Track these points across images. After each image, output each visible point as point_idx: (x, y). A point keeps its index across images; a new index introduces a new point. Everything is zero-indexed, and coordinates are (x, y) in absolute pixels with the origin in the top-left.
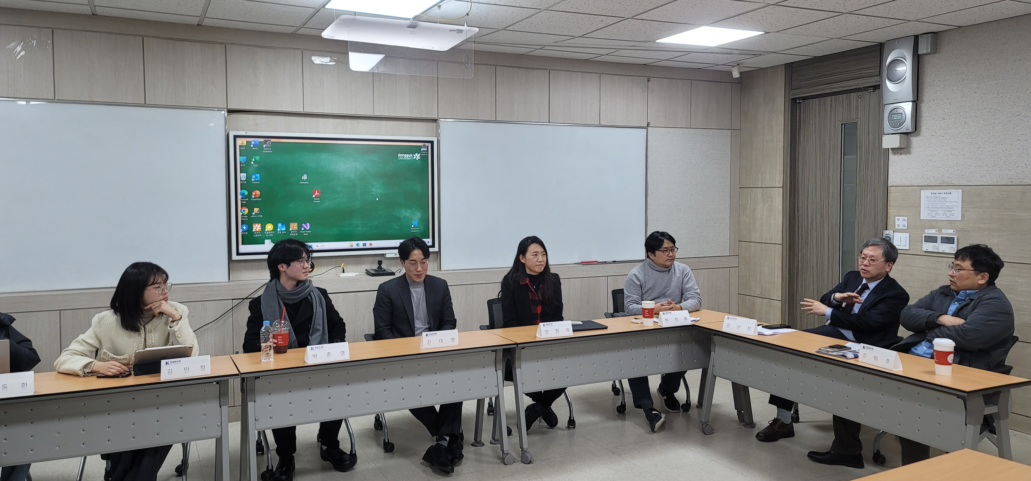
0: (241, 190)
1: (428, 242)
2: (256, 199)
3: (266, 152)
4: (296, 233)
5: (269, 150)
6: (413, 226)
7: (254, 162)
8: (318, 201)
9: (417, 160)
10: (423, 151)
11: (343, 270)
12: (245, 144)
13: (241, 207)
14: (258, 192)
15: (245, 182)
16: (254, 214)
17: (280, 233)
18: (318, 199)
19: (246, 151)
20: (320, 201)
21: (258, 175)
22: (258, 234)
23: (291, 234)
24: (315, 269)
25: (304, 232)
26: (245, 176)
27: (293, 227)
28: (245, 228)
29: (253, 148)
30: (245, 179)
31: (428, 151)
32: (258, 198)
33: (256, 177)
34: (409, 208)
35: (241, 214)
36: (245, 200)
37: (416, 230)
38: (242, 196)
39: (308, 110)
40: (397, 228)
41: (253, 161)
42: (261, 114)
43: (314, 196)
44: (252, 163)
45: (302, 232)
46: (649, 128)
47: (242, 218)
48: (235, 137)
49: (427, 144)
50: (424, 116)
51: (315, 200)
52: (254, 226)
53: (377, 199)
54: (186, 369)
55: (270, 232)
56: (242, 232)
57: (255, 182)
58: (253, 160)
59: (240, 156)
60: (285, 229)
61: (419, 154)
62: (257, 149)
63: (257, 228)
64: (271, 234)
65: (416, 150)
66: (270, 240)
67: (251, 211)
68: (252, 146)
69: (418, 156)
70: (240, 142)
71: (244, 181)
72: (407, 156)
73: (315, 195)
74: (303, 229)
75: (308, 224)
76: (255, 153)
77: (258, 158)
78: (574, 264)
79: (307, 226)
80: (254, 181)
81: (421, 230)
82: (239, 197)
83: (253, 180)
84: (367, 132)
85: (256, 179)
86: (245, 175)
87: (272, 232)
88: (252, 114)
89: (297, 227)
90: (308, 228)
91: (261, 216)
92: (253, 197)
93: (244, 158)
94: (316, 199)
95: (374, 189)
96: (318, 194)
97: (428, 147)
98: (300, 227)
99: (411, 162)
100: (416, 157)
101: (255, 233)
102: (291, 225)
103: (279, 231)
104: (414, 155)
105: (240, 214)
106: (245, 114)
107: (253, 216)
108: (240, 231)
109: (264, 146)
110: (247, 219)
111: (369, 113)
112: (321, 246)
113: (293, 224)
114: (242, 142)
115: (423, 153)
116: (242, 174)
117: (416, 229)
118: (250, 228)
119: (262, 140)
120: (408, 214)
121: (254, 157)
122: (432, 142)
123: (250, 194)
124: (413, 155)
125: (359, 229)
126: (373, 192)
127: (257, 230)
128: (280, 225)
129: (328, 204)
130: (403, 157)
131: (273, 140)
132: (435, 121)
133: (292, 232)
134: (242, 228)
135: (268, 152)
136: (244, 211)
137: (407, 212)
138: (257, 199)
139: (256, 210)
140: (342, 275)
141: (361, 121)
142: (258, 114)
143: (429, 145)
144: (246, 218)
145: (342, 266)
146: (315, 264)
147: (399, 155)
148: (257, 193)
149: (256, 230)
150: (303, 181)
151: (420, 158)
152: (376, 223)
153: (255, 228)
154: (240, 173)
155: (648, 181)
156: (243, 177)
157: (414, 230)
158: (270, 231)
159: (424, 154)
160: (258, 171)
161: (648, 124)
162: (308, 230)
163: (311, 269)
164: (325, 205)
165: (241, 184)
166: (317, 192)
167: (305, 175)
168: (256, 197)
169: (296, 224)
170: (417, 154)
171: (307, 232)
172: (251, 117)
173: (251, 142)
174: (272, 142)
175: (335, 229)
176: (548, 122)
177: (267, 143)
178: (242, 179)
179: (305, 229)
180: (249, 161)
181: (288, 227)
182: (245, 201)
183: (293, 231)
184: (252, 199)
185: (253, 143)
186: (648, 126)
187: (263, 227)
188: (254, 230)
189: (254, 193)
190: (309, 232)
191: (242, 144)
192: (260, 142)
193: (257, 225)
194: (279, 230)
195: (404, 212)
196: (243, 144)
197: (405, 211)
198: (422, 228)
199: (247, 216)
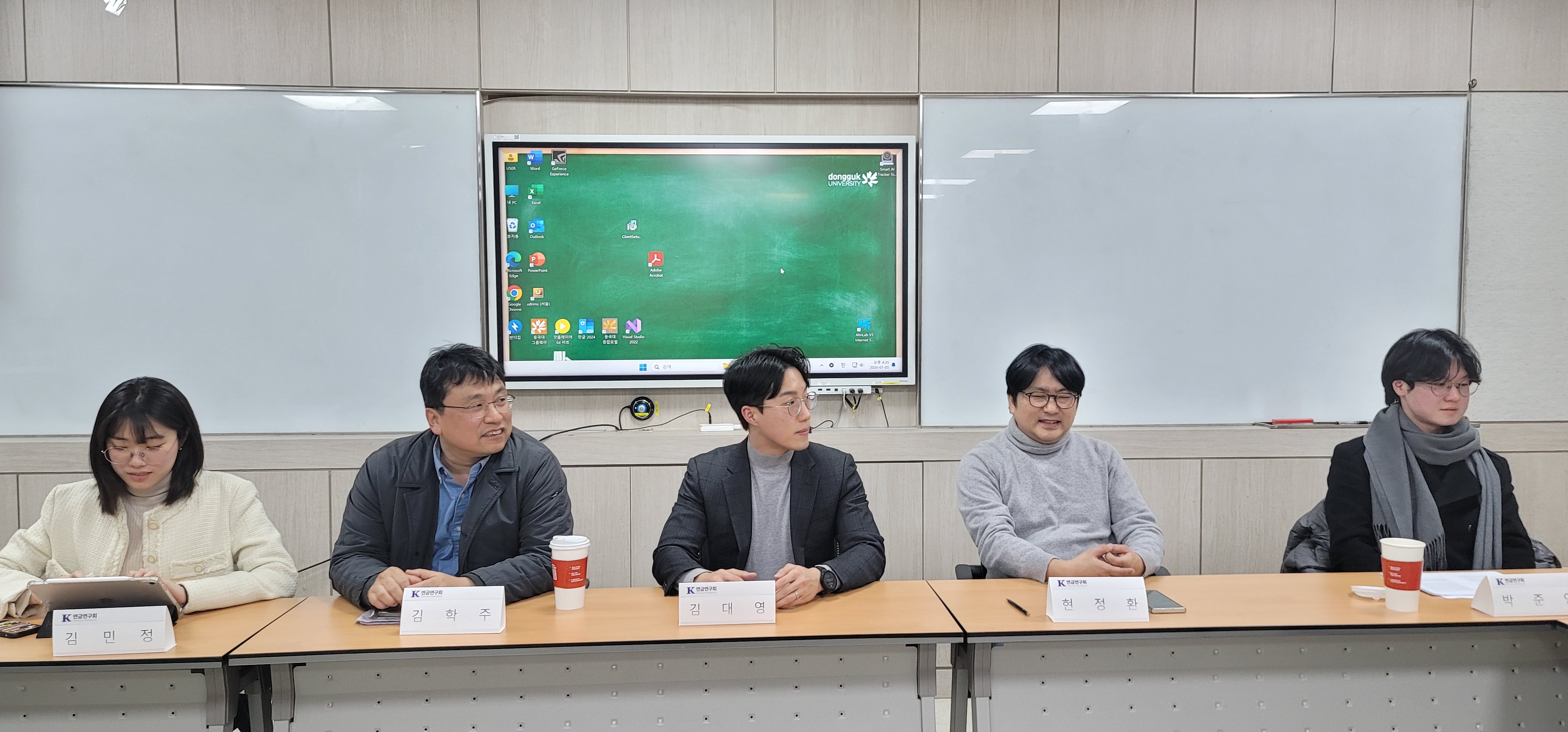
0: (508, 252)
1: (894, 365)
2: (536, 271)
3: (557, 174)
4: (614, 339)
5: (562, 172)
6: (859, 330)
7: (533, 196)
8: (658, 275)
9: (871, 186)
10: (885, 167)
11: (710, 417)
12: (516, 160)
13: (509, 286)
14: (541, 257)
15: (517, 236)
16: (532, 299)
17: (584, 338)
18: (658, 270)
19: (517, 172)
20: (662, 276)
21: (542, 222)
22: (542, 339)
23: (604, 342)
24: (656, 414)
25: (631, 337)
26: (516, 224)
27: (609, 326)
28: (515, 327)
29: (532, 169)
30: (515, 230)
31: (895, 166)
32: (541, 267)
33: (538, 227)
34: (850, 291)
35: (509, 299)
36: (516, 271)
37: (865, 338)
38: (511, 264)
39: (640, 86)
40: (824, 332)
41: (531, 194)
42: (552, 101)
43: (650, 265)
44: (530, 197)
45: (627, 337)
46: (1473, 94)
47: (510, 307)
48: (497, 146)
49: (893, 152)
50: (887, 88)
51: (653, 273)
52: (533, 324)
53: (782, 271)
54: (109, 635)
55: (563, 337)
56: (510, 335)
57: (536, 237)
58: (532, 191)
59: (506, 184)
60: (592, 331)
61: (876, 174)
62: (539, 169)
63: (538, 327)
64: (566, 339)
65: (870, 164)
66: (564, 353)
67: (527, 293)
68: (529, 163)
69: (871, 179)
70: (505, 155)
71: (514, 233)
72: (848, 179)
73: (653, 261)
74: (628, 332)
75: (639, 322)
76: (536, 177)
77: (540, 187)
78: (1254, 424)
79: (636, 326)
80: (534, 234)
81: (878, 338)
82: (505, 266)
83: (531, 231)
84: (765, 130)
85: (538, 230)
86: (516, 221)
87: (567, 337)
88: (534, 100)
89: (616, 328)
90: (639, 329)
91: (547, 305)
92: (531, 265)
93: (514, 188)
94: (655, 270)
95: (776, 249)
96: (660, 260)
97: (895, 156)
98: (622, 326)
99: (857, 190)
100: (869, 180)
101: (535, 337)
102: (604, 323)
103: (582, 335)
104: (864, 176)
105: (506, 299)
106: (521, 100)
107: (531, 304)
108: (507, 333)
109: (553, 163)
110: (520, 310)
111: (765, 87)
112: (665, 367)
113: (608, 321)
114: (511, 156)
115: (883, 172)
116: (510, 220)
117: (866, 335)
118: (526, 326)
119: (549, 151)
120: (848, 304)
121: (533, 186)
122: (904, 147)
123: (526, 260)
124: (861, 177)
125: (743, 333)
126: (774, 255)
127: (540, 332)
128: (583, 323)
129: (679, 280)
130: (840, 181)
131: (570, 151)
132: (913, 100)
133: (606, 337)
134: (511, 328)
135: (561, 174)
136: (515, 293)
137: (847, 300)
138: (539, 270)
139: (537, 291)
140: (706, 428)
141: (753, 107)
142: (545, 100)
143: (899, 153)
144: (518, 307)
145: (707, 410)
146: (656, 403)
147: (831, 177)
148: (539, 258)
149: (536, 330)
150: (630, 233)
151: (876, 182)
152: (779, 321)
153: (535, 329)
154: (507, 217)
155: (1469, 226)
156: (513, 226)
157: (861, 338)
158: (563, 334)
159: (887, 172)
160: (541, 213)
161: (1472, 85)
162: (638, 334)
163: (647, 414)
164: (674, 283)
165: (508, 239)
166: (656, 255)
167: (633, 222)
168: (536, 265)
169: (615, 321)
170: (870, 173)
171: (636, 337)
172: (532, 106)
173: (526, 155)
174: (567, 154)
175: (692, 333)
176: (1191, 91)
177: (559, 156)
178: (510, 230)
179: (632, 330)
180: (523, 193)
181: (598, 327)
182: (515, 274)
183: (608, 335)
184: (529, 270)
185: (531, 157)
186: (1470, 91)
187: (551, 326)
188: (533, 333)
189: (533, 259)
190: (641, 337)
191: (509, 159)
192: (543, 154)
193: (538, 322)
194: (580, 332)
195: (840, 300)
196: (513, 159)
197: (843, 298)
198: (878, 334)
199: (520, 304)
